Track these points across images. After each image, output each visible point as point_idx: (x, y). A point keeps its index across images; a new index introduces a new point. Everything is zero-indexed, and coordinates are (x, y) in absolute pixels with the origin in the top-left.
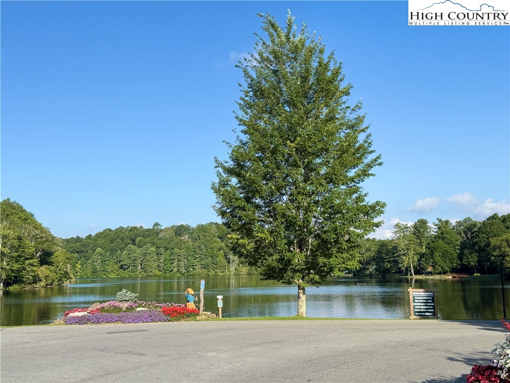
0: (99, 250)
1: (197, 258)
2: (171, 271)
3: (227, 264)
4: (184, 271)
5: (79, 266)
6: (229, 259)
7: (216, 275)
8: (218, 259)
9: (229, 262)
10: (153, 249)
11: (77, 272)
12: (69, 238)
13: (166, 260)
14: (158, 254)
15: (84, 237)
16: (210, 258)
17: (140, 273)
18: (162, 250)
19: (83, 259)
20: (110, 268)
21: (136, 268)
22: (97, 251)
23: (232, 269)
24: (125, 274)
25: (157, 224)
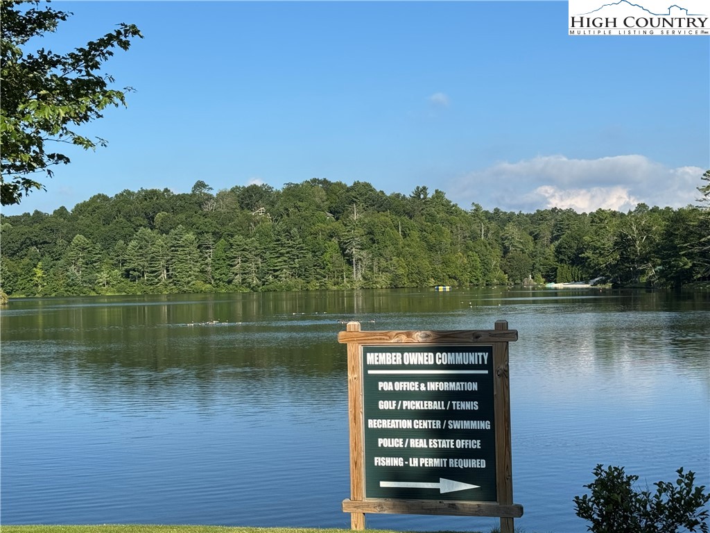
0: (79, 238)
1: (282, 254)
2: (230, 282)
3: (345, 267)
4: (256, 282)
5: (39, 273)
6: (351, 256)
7: (323, 290)
8: (327, 256)
9: (350, 263)
10: (191, 236)
11: (37, 285)
13: (217, 259)
14: (200, 246)
15: (51, 213)
16: (310, 255)
17: (166, 286)
18: (208, 238)
19: (47, 258)
20: (103, 276)
21: (156, 277)
22: (75, 241)
23: (358, 277)
24: (136, 288)
25: (200, 185)
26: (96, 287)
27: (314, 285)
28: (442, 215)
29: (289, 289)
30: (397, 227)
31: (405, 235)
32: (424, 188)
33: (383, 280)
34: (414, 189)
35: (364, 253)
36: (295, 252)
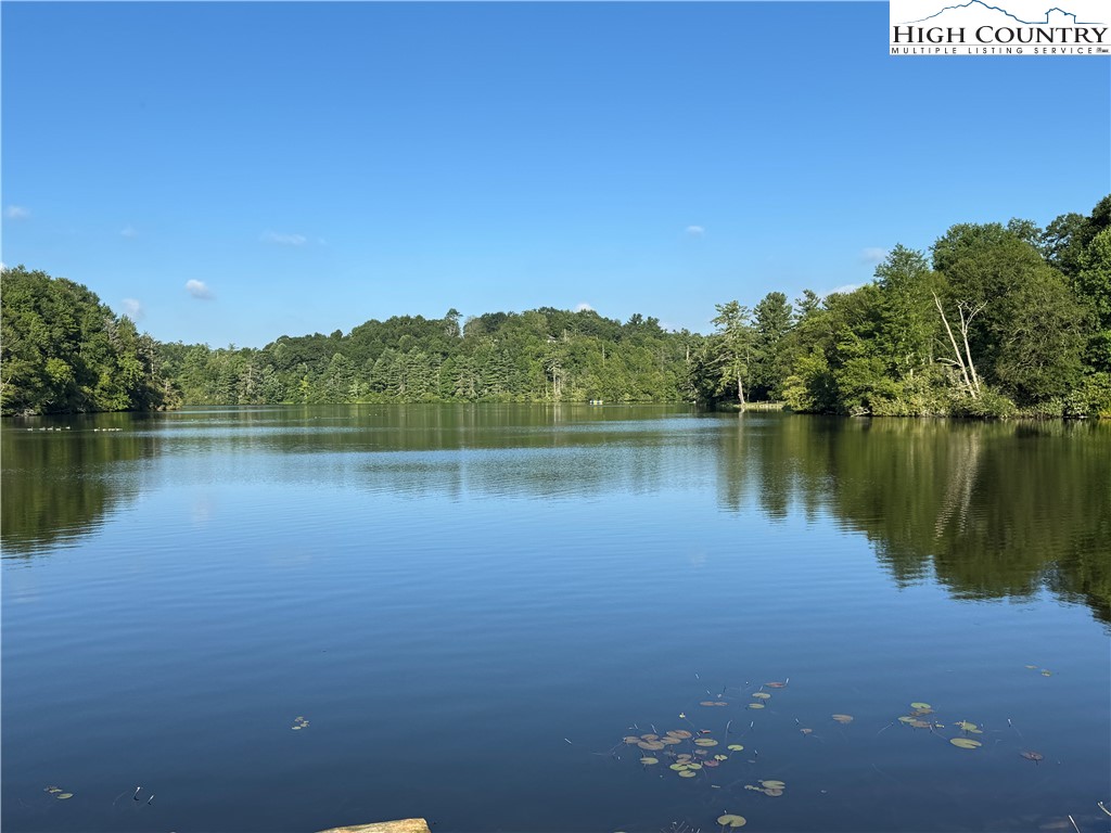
0: (337, 356)
1: (495, 372)
2: (453, 394)
3: (547, 383)
4: (474, 394)
5: (305, 384)
6: (551, 373)
7: (528, 401)
8: (530, 374)
9: (551, 379)
10: (422, 355)
11: (303, 394)
12: (303, 336)
13: (443, 375)
14: (431, 364)
15: (328, 335)
16: (517, 372)
17: (403, 396)
18: (438, 358)
19: (311, 373)
20: (354, 388)
21: (396, 388)
22: (334, 358)
23: (557, 392)
24: (379, 398)
25: (453, 312)
26: (349, 397)
27: (521, 397)
28: (649, 339)
29: (500, 401)
30: (600, 349)
31: (607, 356)
32: (639, 316)
33: (580, 394)
34: (631, 316)
35: (563, 372)
36: (506, 369)
